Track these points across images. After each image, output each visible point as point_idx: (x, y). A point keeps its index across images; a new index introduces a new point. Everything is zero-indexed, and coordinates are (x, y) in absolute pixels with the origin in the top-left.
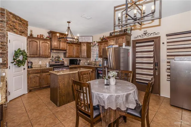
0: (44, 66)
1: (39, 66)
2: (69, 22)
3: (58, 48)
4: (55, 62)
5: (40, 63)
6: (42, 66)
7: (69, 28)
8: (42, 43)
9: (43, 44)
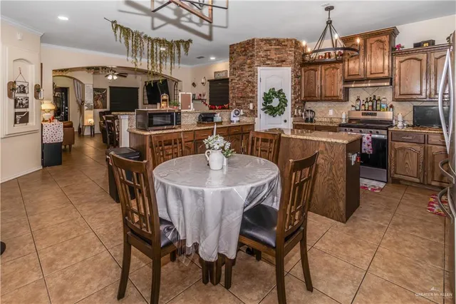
0: (338, 120)
1: (329, 120)
2: (329, 9)
3: (360, 77)
4: (363, 114)
5: (331, 113)
6: (335, 120)
7: (329, 23)
8: (325, 70)
9: (327, 72)
